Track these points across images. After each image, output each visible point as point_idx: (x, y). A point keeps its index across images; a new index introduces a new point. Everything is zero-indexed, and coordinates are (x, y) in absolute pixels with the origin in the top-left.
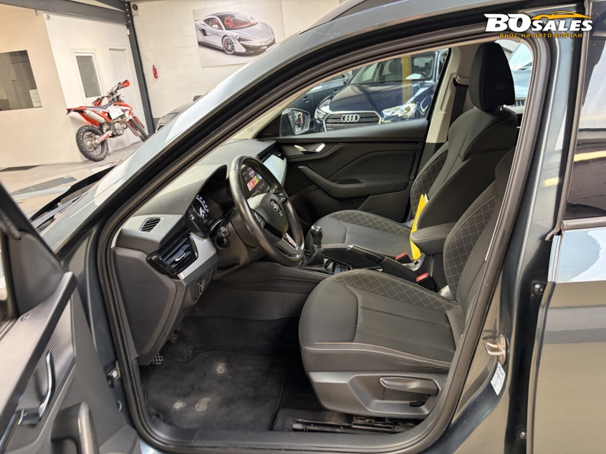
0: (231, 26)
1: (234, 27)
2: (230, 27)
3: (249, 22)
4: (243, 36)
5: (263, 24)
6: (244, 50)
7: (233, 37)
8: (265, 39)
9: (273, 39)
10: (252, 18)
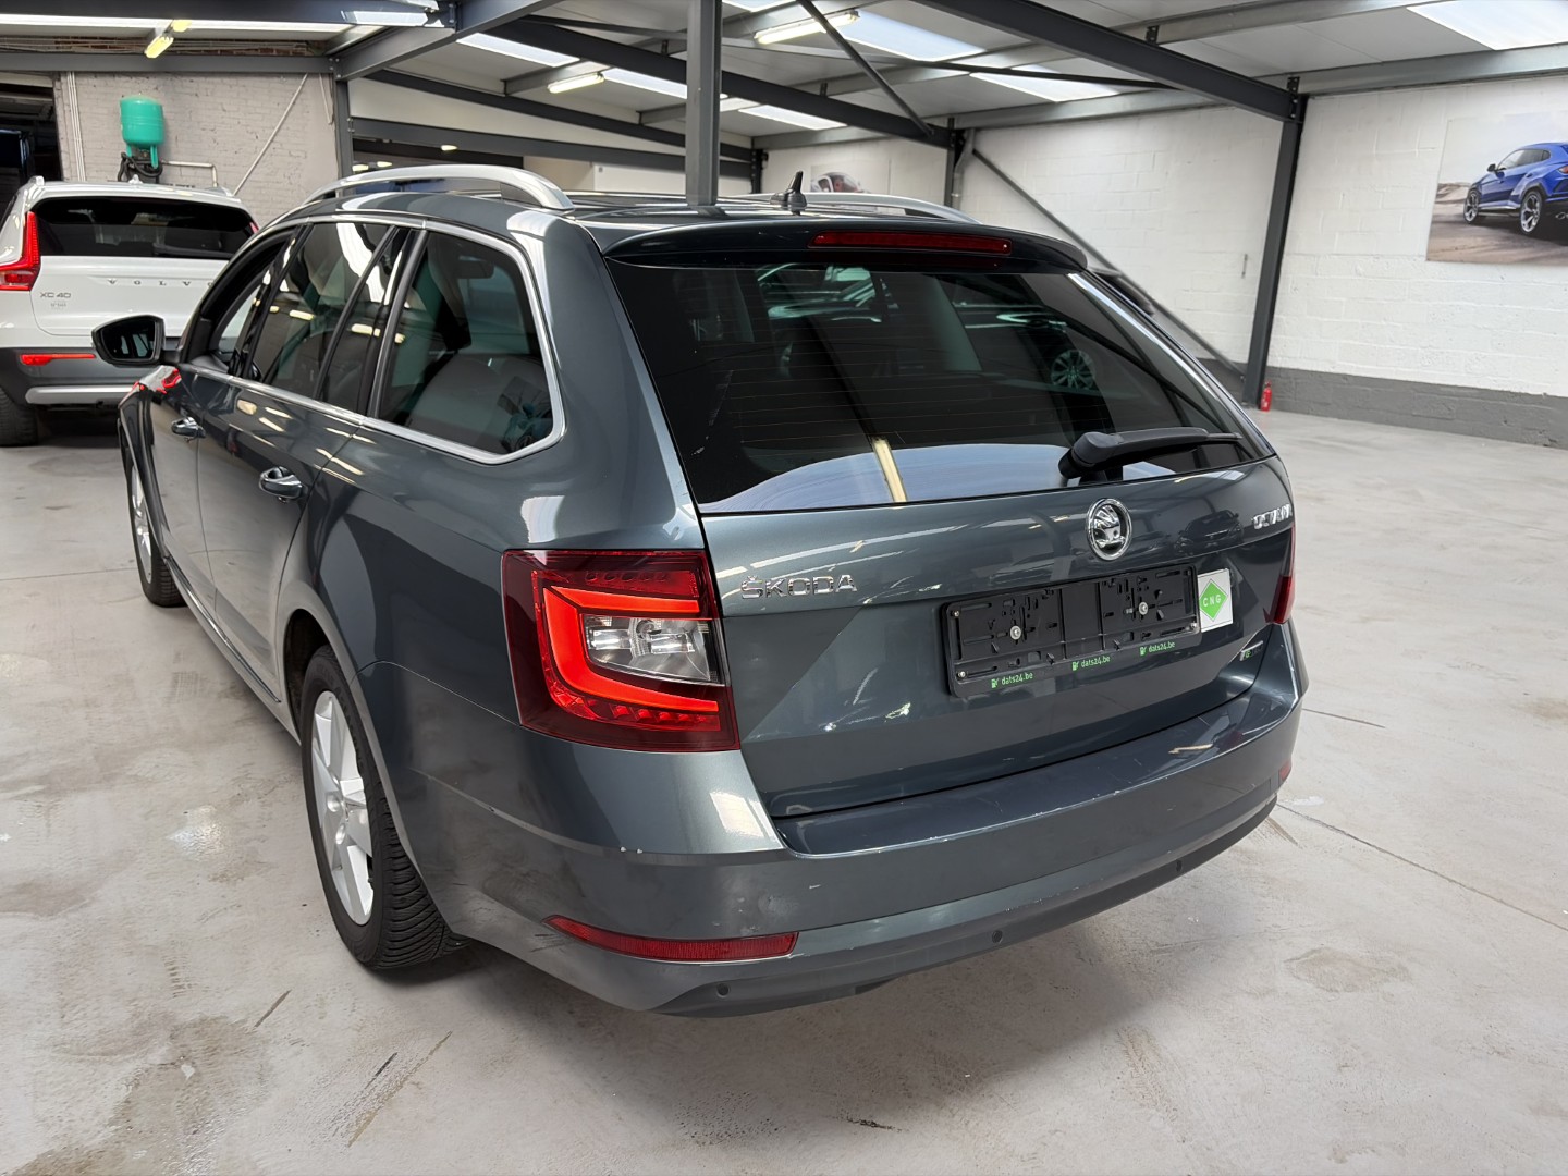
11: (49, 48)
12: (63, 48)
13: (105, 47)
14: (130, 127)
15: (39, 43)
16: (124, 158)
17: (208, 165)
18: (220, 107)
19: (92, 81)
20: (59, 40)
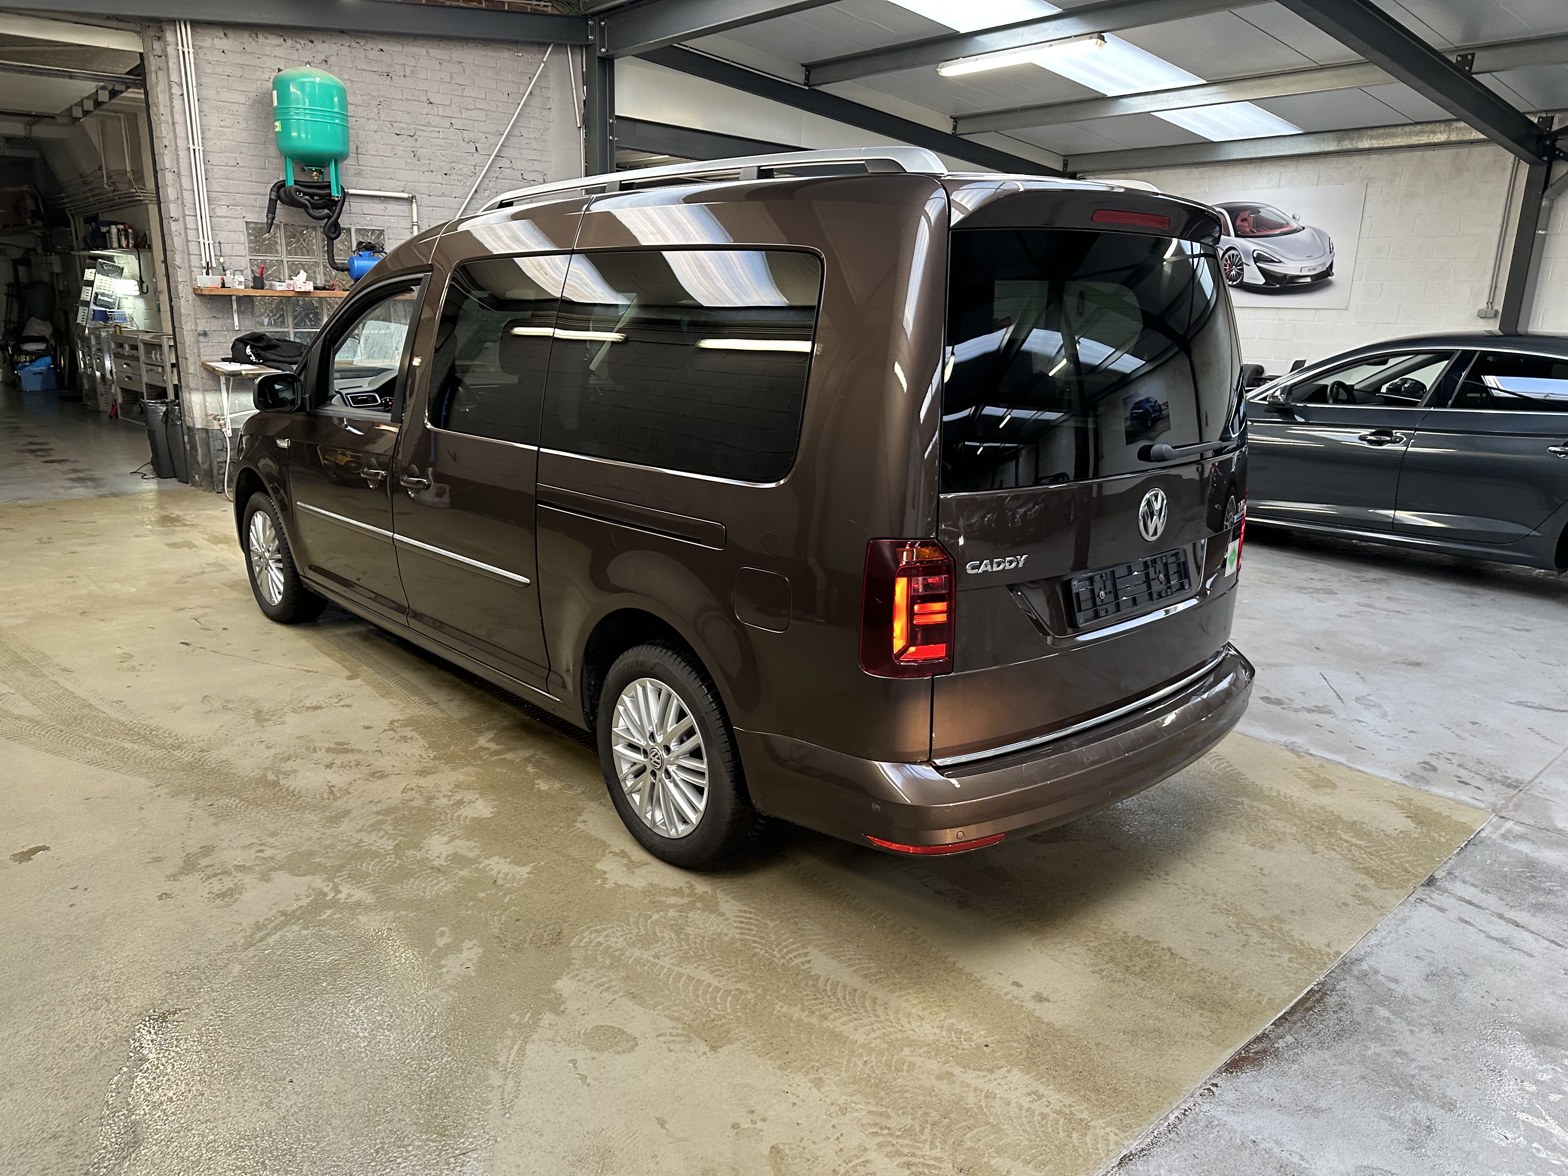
0: (1248, 230)
1: (1253, 232)
2: (1245, 232)
3: (1288, 224)
4: (1266, 252)
5: (1314, 229)
6: (1261, 281)
7: (1246, 253)
8: (1311, 263)
9: (1328, 266)
10: (1294, 218)
17: (405, 195)
18: (425, 99)
19: (221, 41)
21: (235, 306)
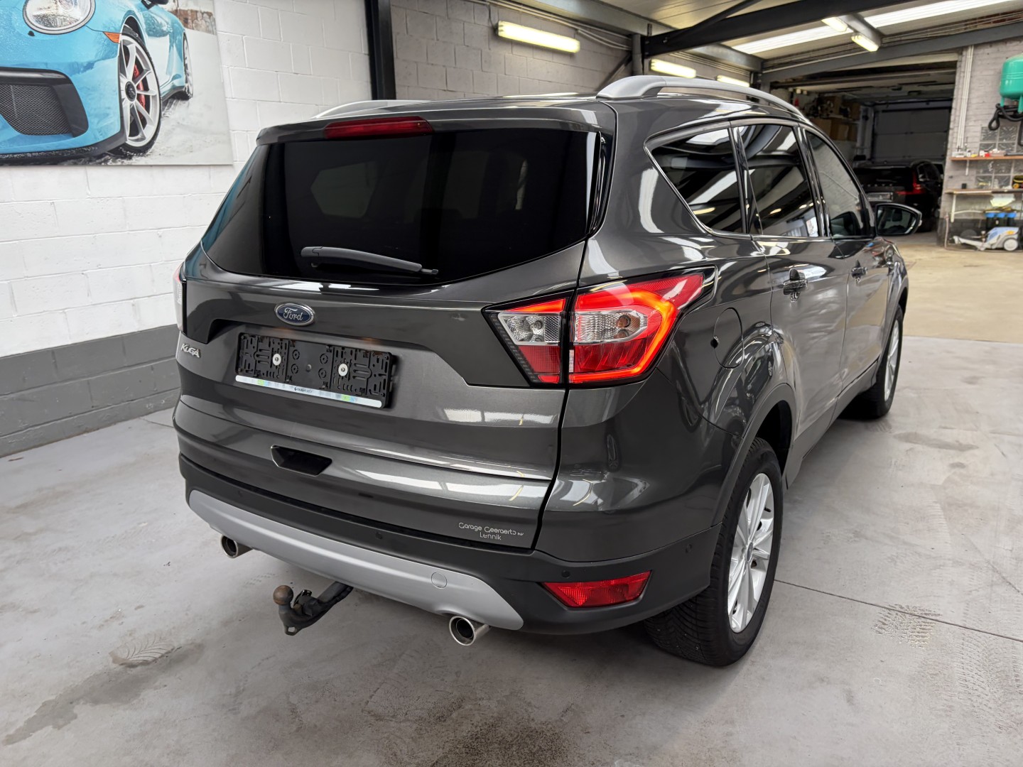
11: (959, 30)
12: (970, 28)
13: (1004, 20)
14: (1007, 82)
15: (951, 28)
16: (999, 108)
19: (988, 50)
20: (968, 22)
21: (968, 164)
